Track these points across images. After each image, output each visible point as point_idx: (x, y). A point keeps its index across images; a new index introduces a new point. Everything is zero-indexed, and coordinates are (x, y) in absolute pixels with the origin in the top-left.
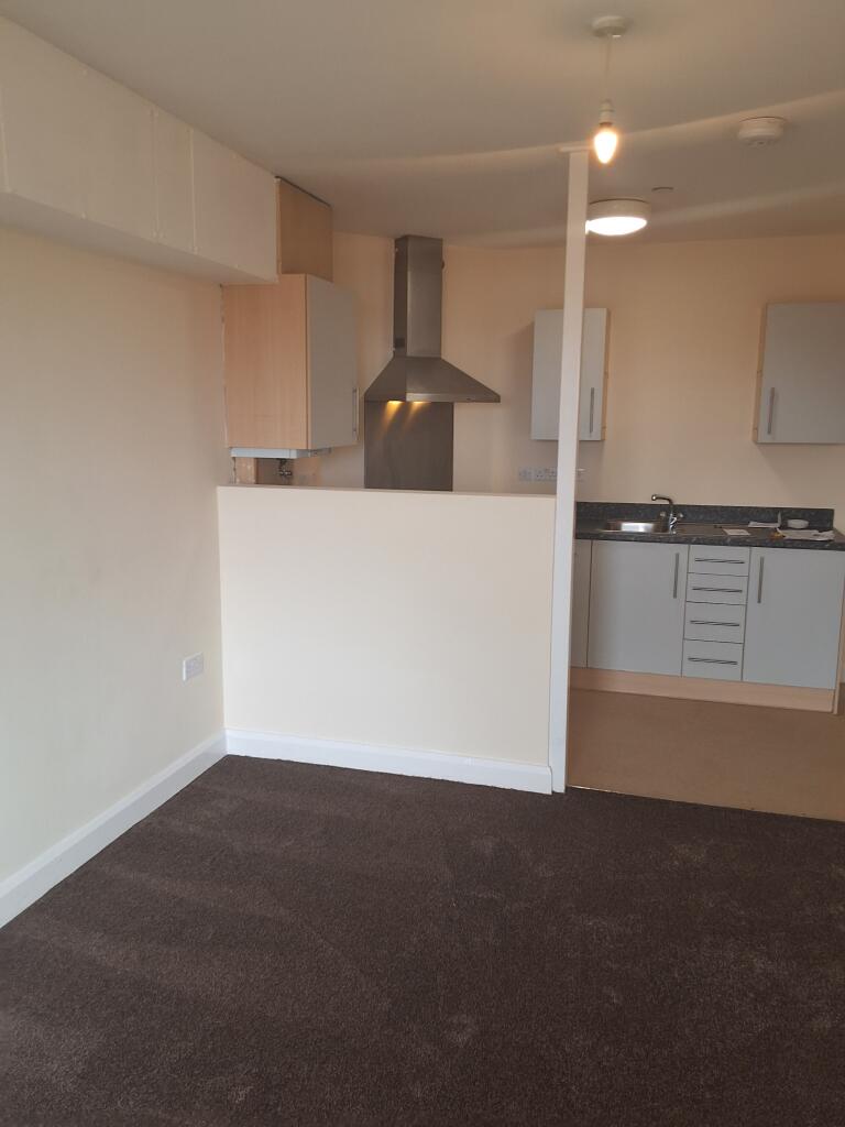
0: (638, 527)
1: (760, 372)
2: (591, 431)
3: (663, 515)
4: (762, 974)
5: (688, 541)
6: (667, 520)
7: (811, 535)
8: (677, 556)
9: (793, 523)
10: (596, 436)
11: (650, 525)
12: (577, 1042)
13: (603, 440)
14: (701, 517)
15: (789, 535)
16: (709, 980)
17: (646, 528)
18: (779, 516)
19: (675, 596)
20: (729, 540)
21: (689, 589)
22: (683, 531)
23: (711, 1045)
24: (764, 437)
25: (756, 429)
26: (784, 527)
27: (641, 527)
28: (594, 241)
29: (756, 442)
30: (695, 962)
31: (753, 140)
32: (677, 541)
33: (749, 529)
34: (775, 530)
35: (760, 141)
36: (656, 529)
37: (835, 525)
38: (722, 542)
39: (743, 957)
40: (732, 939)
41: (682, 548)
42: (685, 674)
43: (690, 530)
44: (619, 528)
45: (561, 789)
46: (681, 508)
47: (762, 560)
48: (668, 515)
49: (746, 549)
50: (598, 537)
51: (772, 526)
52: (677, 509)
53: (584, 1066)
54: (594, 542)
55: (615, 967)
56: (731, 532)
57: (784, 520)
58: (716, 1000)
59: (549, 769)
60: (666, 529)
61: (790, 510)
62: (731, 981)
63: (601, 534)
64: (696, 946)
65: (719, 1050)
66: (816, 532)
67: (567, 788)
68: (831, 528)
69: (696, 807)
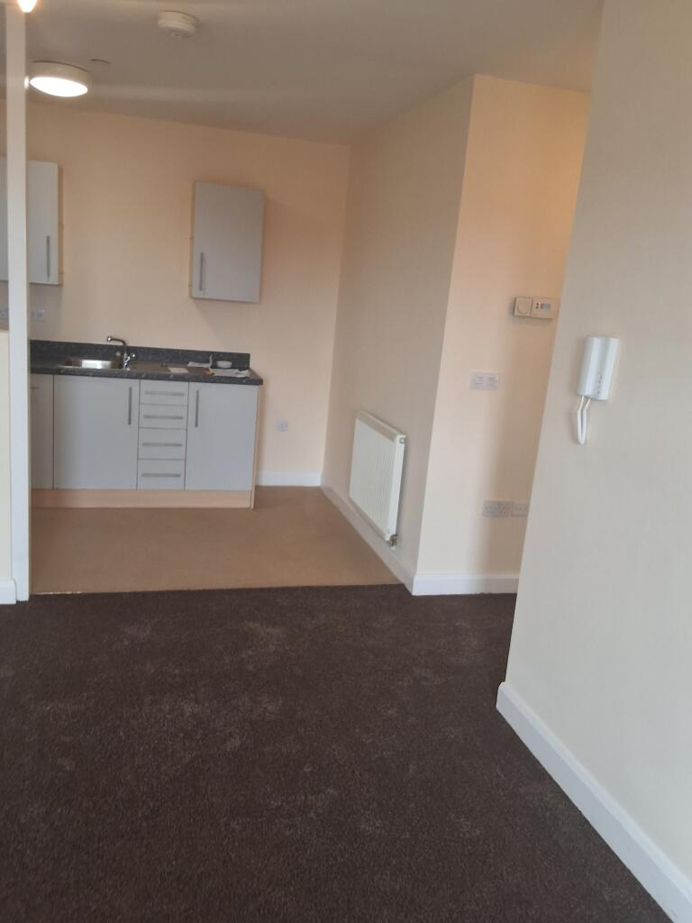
0: (96, 365)
1: (192, 238)
2: (49, 274)
3: (118, 354)
4: (190, 716)
5: (139, 377)
6: (121, 358)
7: (234, 373)
8: (130, 390)
9: (221, 364)
10: (54, 280)
11: (108, 363)
12: (32, 812)
13: (60, 285)
14: (150, 357)
15: (218, 373)
16: (148, 731)
17: (103, 365)
18: (211, 358)
19: (130, 423)
20: (172, 376)
21: (141, 417)
22: (135, 368)
23: (148, 784)
24: (197, 294)
25: (191, 286)
26: (215, 366)
27: (97, 364)
28: (34, 96)
29: (191, 297)
30: (137, 719)
31: (172, 30)
32: (129, 376)
33: (188, 368)
34: (207, 369)
35: (177, 32)
36: (113, 366)
37: (252, 365)
38: (166, 378)
39: (176, 707)
40: (168, 694)
41: (134, 383)
42: (139, 488)
43: (141, 368)
44: (79, 364)
45: (25, 597)
46: (135, 349)
47: (198, 392)
48: (122, 354)
49: (186, 384)
50: (59, 372)
51: (205, 366)
52: (130, 350)
53: (38, 831)
54: (56, 376)
55: (68, 740)
56: (175, 370)
57: (215, 361)
58: (153, 746)
59: (13, 583)
60: (121, 366)
61: (218, 354)
62: (165, 728)
63: (63, 369)
64: (139, 706)
65: (155, 785)
66: (237, 371)
67: (31, 596)
68: (248, 368)
69: (144, 594)
